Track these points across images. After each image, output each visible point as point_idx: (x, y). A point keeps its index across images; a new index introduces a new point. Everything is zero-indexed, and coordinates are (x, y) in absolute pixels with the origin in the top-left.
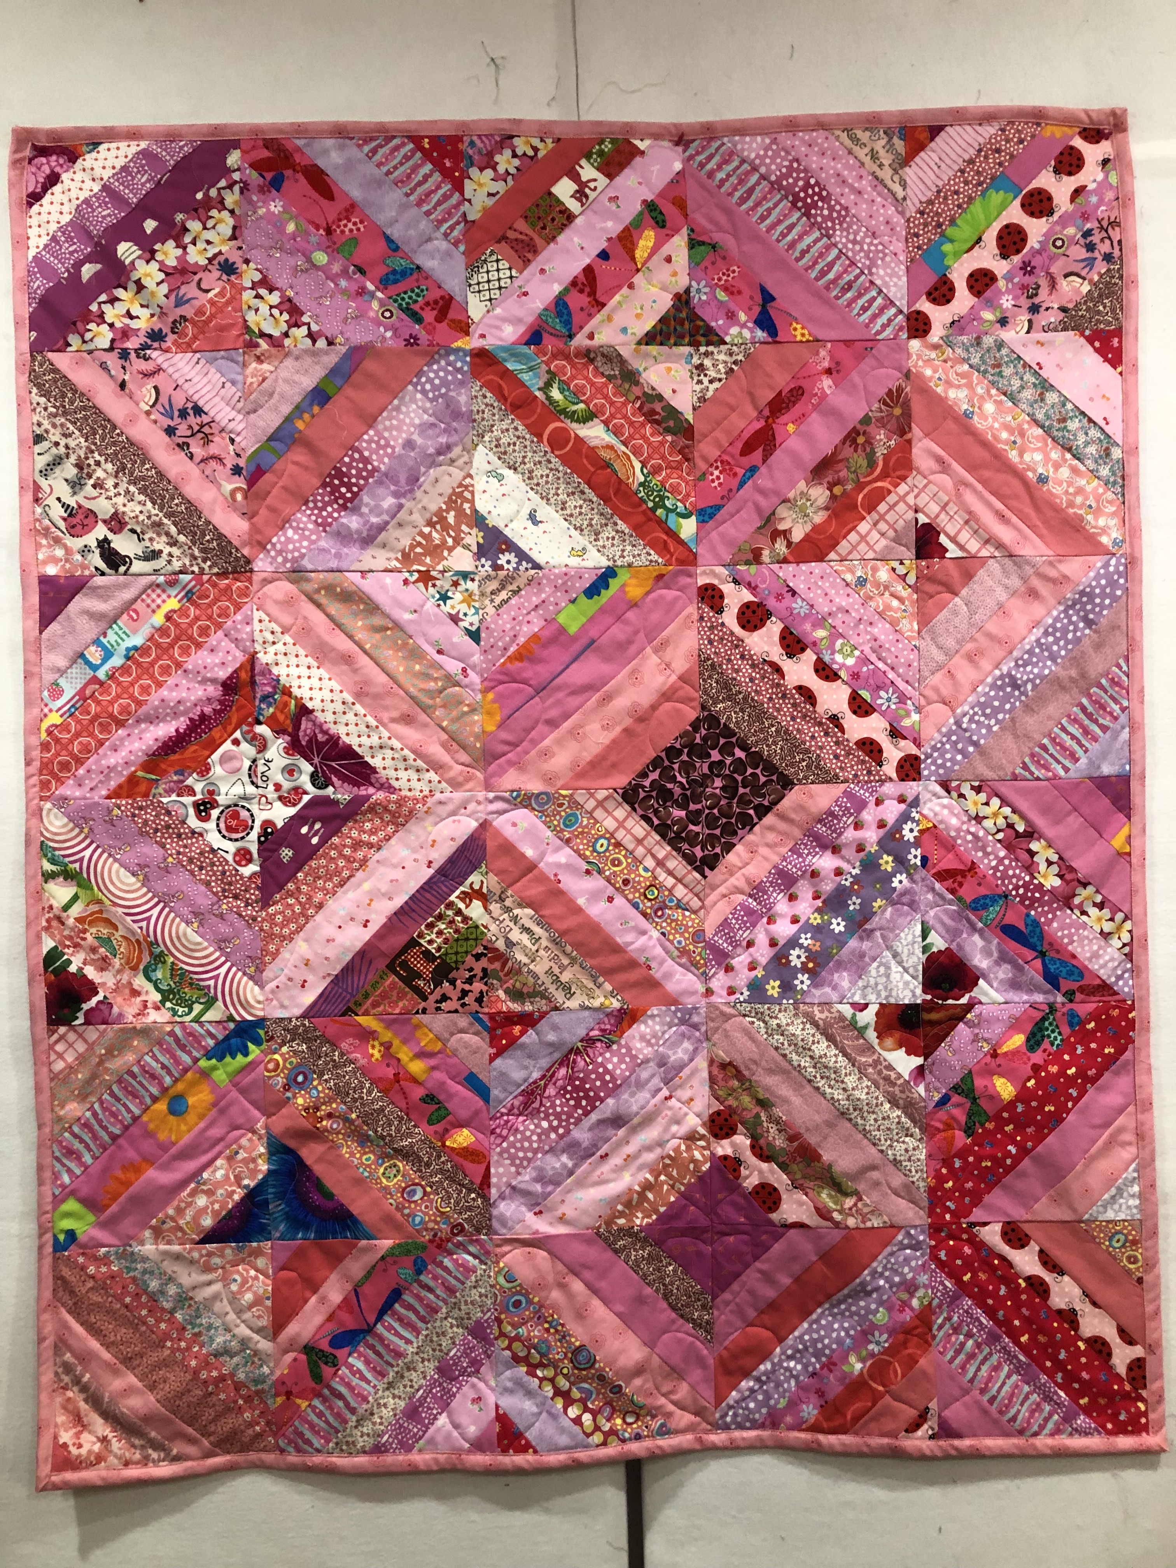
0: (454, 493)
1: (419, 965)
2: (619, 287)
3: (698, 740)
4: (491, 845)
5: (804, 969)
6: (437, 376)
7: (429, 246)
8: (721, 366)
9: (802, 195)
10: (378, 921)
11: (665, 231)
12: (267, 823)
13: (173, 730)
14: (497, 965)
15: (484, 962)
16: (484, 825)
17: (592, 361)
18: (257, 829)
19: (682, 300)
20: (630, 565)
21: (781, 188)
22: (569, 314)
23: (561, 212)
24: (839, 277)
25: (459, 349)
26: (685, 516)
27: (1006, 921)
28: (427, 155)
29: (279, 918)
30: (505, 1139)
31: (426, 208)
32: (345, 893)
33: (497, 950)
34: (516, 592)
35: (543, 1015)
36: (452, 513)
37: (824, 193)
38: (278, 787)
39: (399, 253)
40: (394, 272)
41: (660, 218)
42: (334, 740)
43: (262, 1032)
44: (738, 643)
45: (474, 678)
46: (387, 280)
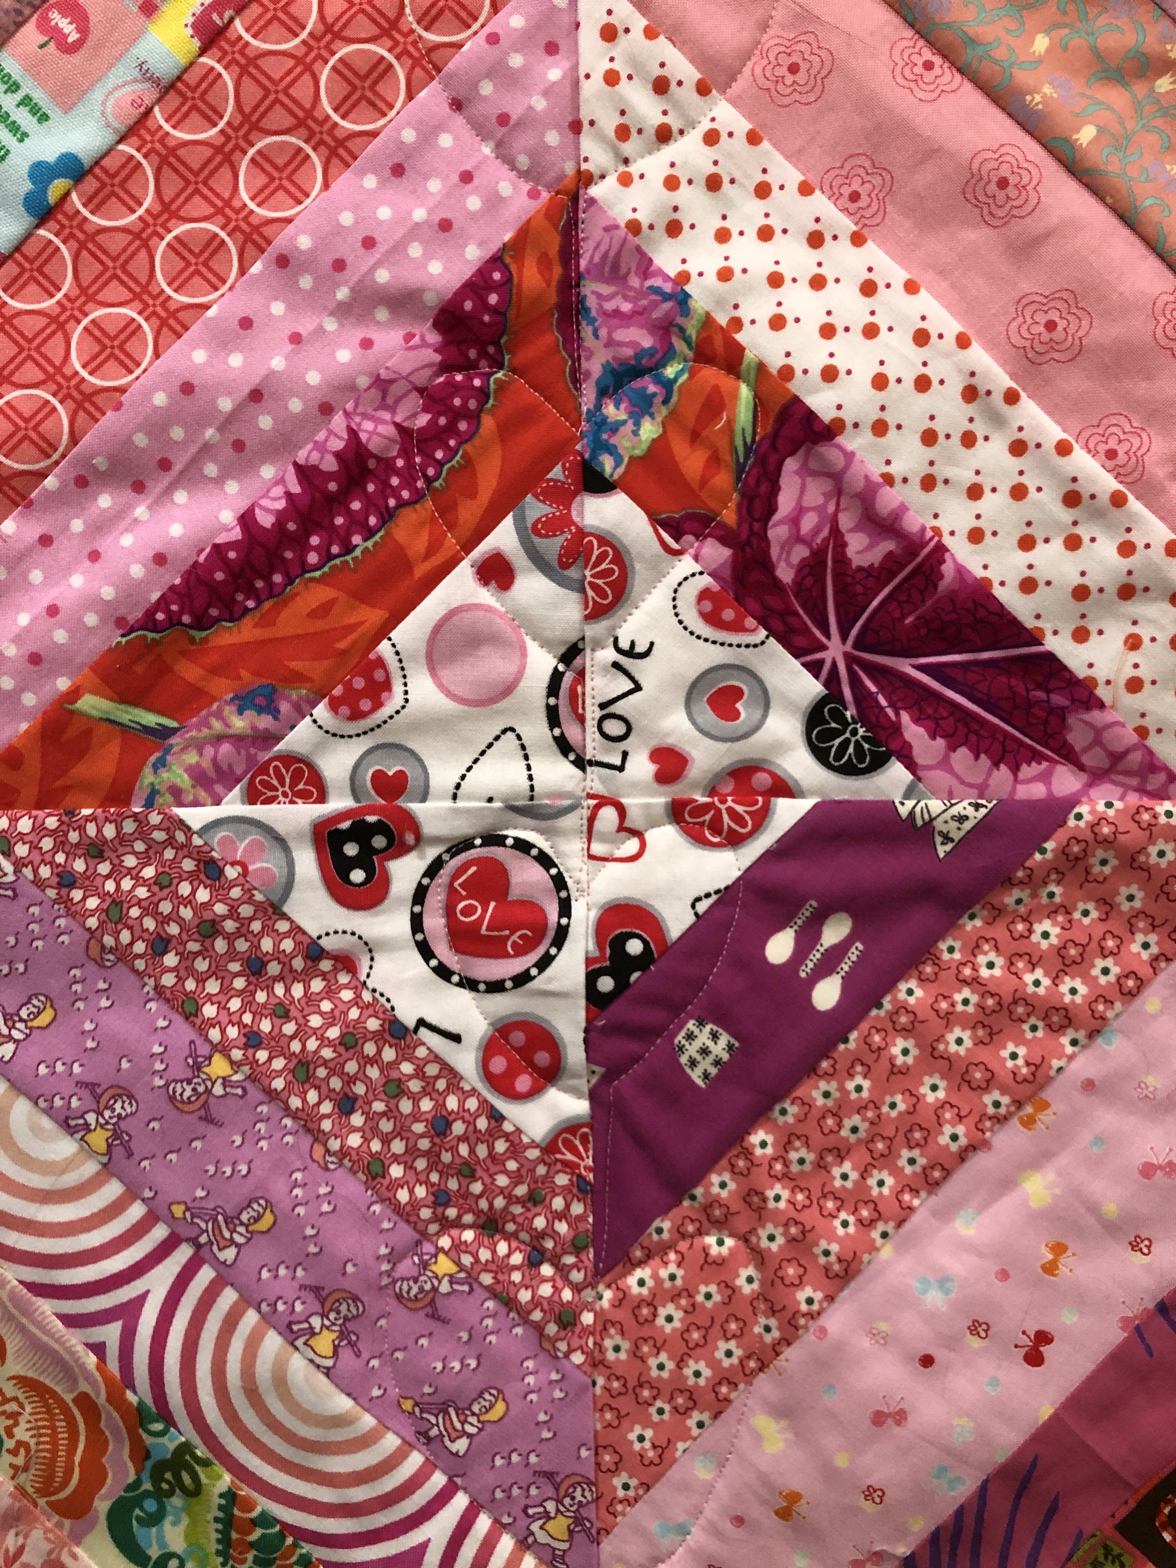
12: (624, 919)
13: (228, 517)
18: (579, 942)
29: (670, 1317)
32: (945, 1214)
38: (669, 763)
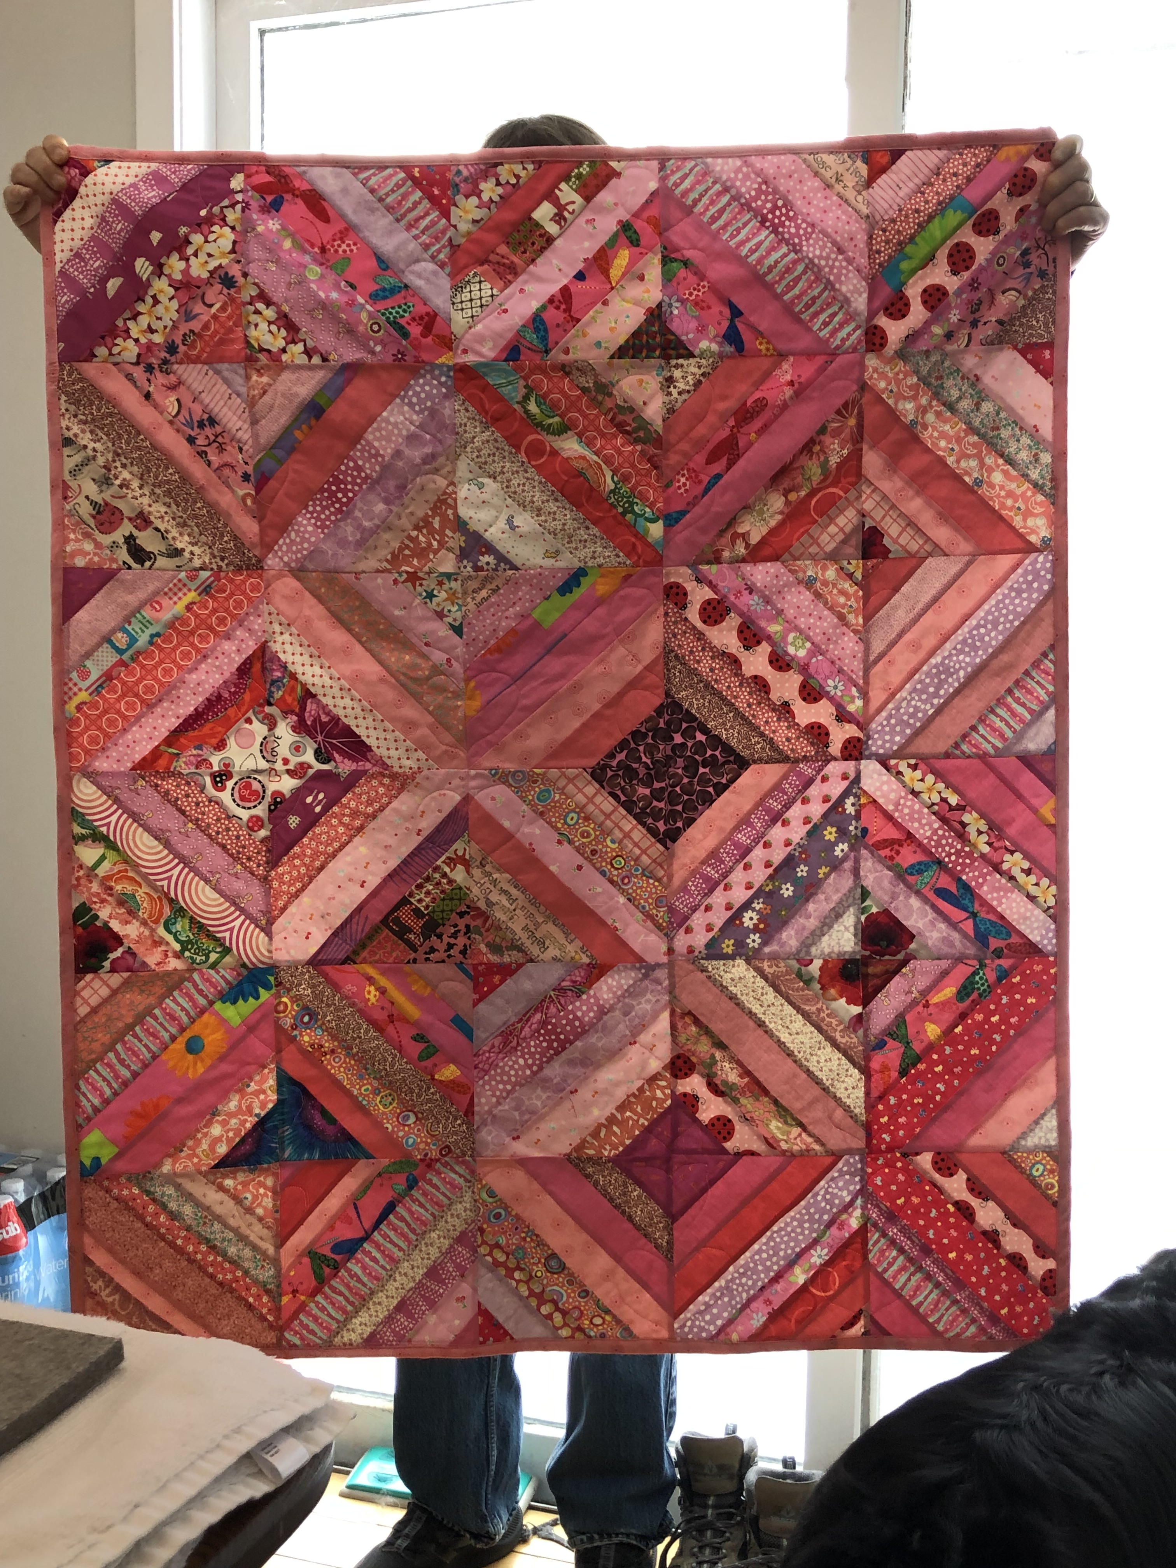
0: (439, 500)
1: (409, 921)
2: (594, 304)
3: (662, 725)
4: (473, 817)
5: (756, 929)
6: (423, 391)
7: (417, 267)
8: (690, 378)
9: (770, 216)
10: (373, 882)
11: (637, 250)
12: (276, 794)
13: (192, 708)
14: (479, 922)
15: (467, 919)
16: (467, 799)
17: (567, 374)
18: (268, 799)
19: (656, 314)
20: (600, 566)
21: (750, 209)
22: (546, 330)
23: (541, 236)
24: (803, 293)
25: (443, 365)
26: (653, 521)
27: (938, 886)
28: (417, 183)
29: (287, 878)
30: (487, 1072)
31: (415, 232)
32: (343, 856)
33: (479, 908)
34: (495, 591)
35: (520, 966)
36: (437, 519)
37: (791, 214)
38: (286, 761)
39: (389, 272)
40: (384, 289)
41: (634, 237)
42: (336, 720)
43: (272, 979)
44: (700, 636)
45: (457, 666)
46: (377, 295)
